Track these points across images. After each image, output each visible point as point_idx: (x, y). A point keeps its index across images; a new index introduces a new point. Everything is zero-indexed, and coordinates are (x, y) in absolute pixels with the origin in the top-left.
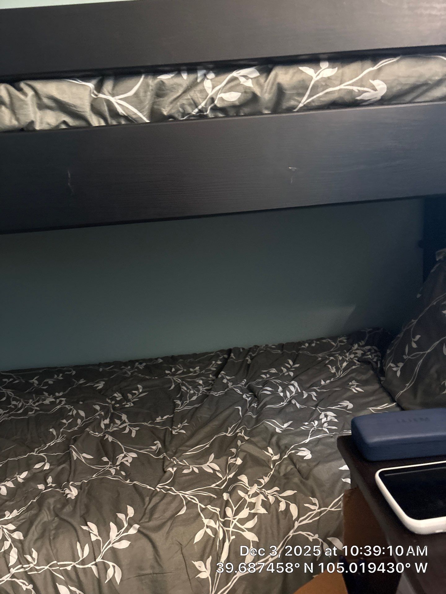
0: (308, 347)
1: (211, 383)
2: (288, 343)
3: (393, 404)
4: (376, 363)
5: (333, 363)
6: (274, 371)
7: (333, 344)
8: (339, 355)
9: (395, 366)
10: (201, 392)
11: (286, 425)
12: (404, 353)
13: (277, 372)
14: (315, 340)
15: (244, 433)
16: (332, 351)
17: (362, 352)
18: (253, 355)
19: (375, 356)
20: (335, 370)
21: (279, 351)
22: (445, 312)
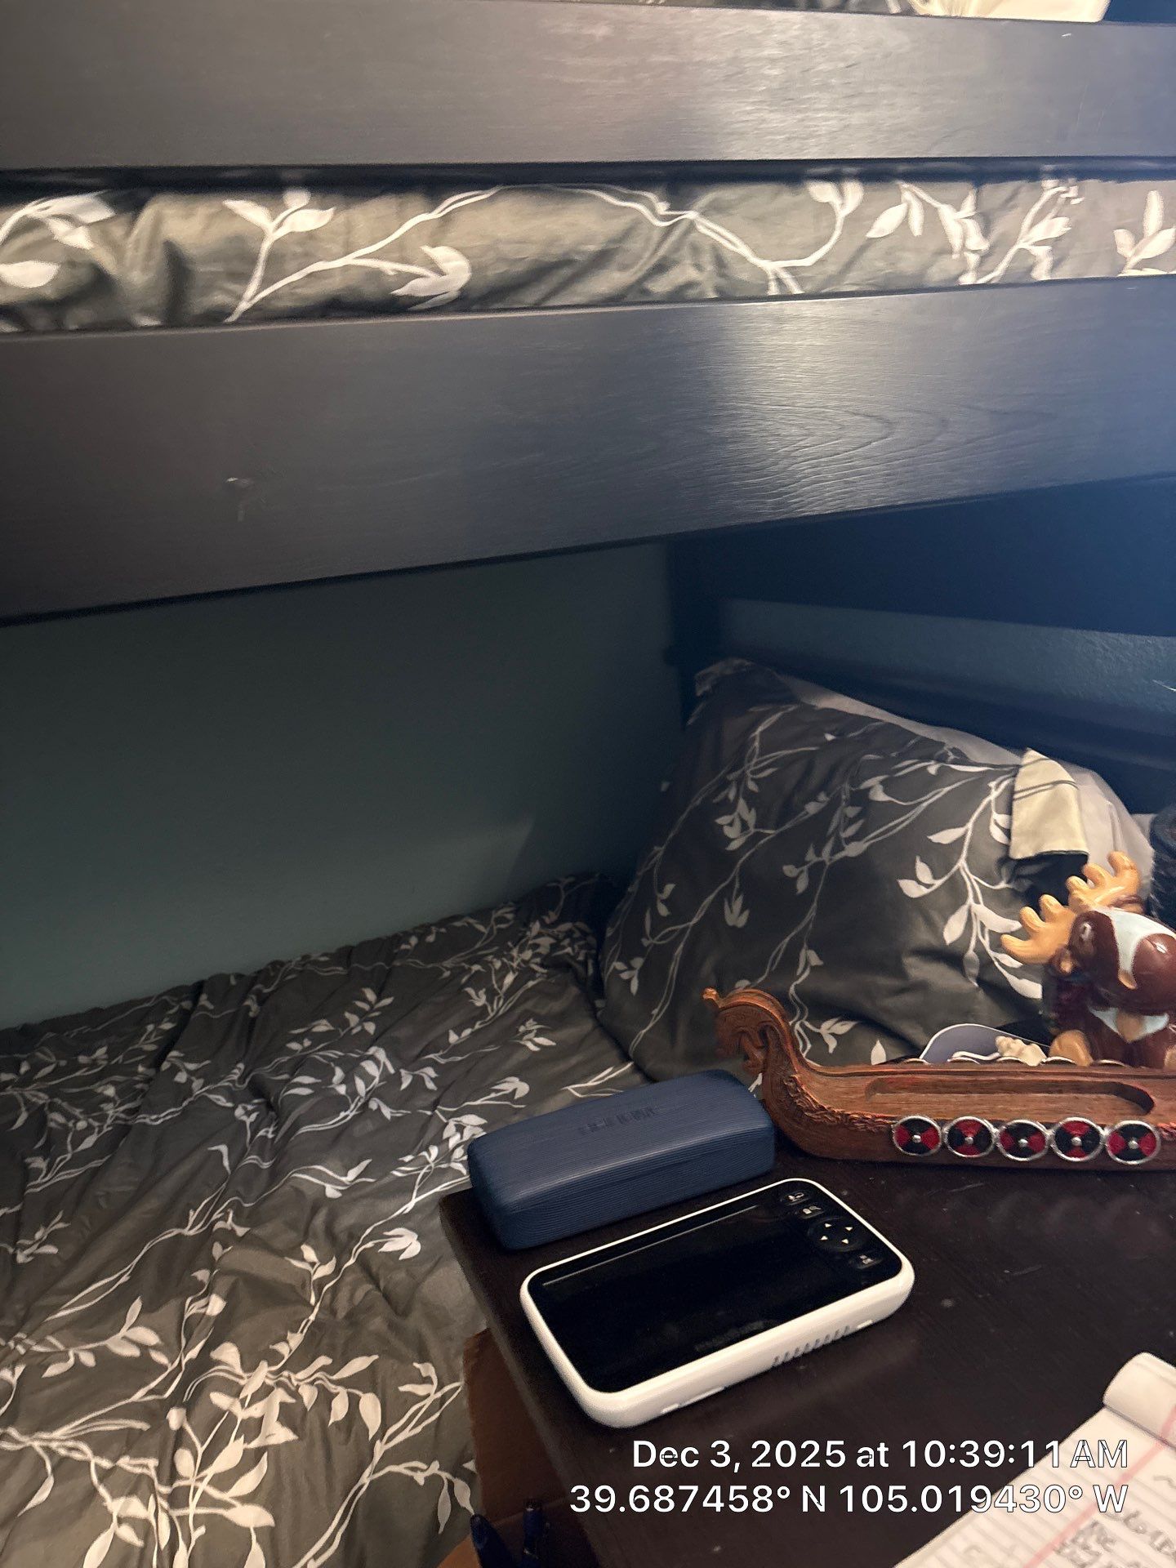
0: (417, 945)
1: (142, 1090)
2: (363, 944)
3: (624, 1067)
4: (585, 964)
5: (478, 981)
6: (322, 1026)
7: (481, 928)
8: (494, 958)
9: (626, 968)
10: (109, 1121)
11: (352, 1174)
12: (642, 934)
13: (332, 1028)
14: (435, 925)
15: (233, 1220)
16: (479, 949)
17: (552, 941)
18: (266, 991)
19: (581, 947)
20: (484, 998)
21: (340, 968)
22: (722, 820)
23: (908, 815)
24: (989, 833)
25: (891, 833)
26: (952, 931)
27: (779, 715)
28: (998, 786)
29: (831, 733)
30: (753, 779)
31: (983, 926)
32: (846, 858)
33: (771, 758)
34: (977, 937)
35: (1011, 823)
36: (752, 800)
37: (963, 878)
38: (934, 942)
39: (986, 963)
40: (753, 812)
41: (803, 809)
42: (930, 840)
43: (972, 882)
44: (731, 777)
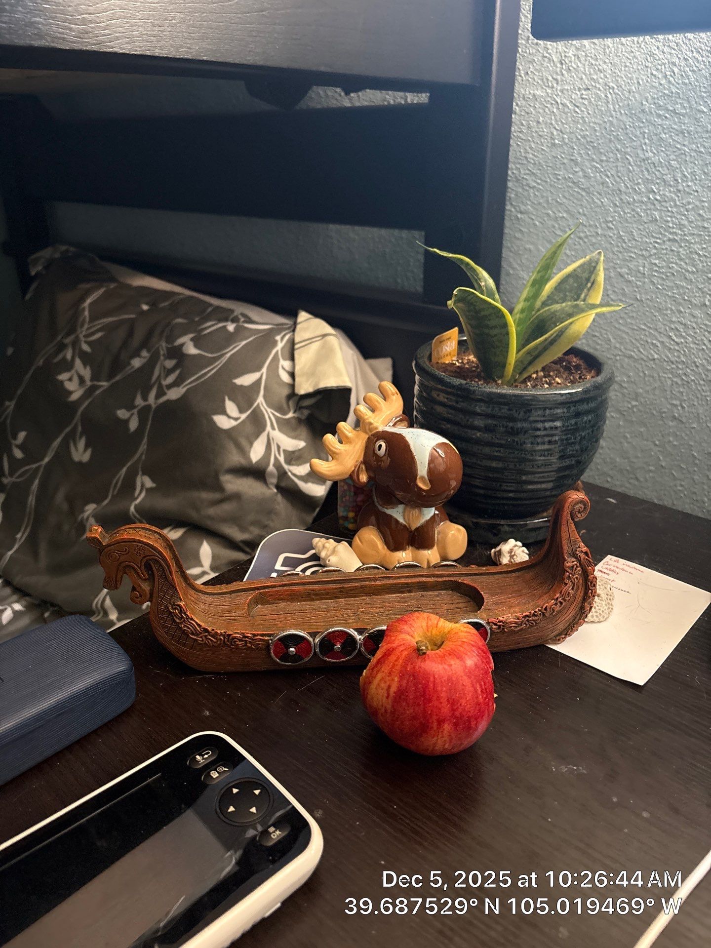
22: (63, 377)
23: (214, 366)
24: (278, 376)
25: (203, 379)
26: (256, 453)
27: (101, 291)
28: (282, 338)
29: (147, 304)
30: (86, 342)
31: (279, 447)
32: (168, 401)
33: (99, 324)
34: (275, 456)
35: (294, 367)
36: (86, 359)
37: (261, 411)
38: (243, 462)
39: (282, 474)
40: (88, 368)
41: (129, 364)
42: (235, 383)
43: (269, 414)
44: (67, 341)
